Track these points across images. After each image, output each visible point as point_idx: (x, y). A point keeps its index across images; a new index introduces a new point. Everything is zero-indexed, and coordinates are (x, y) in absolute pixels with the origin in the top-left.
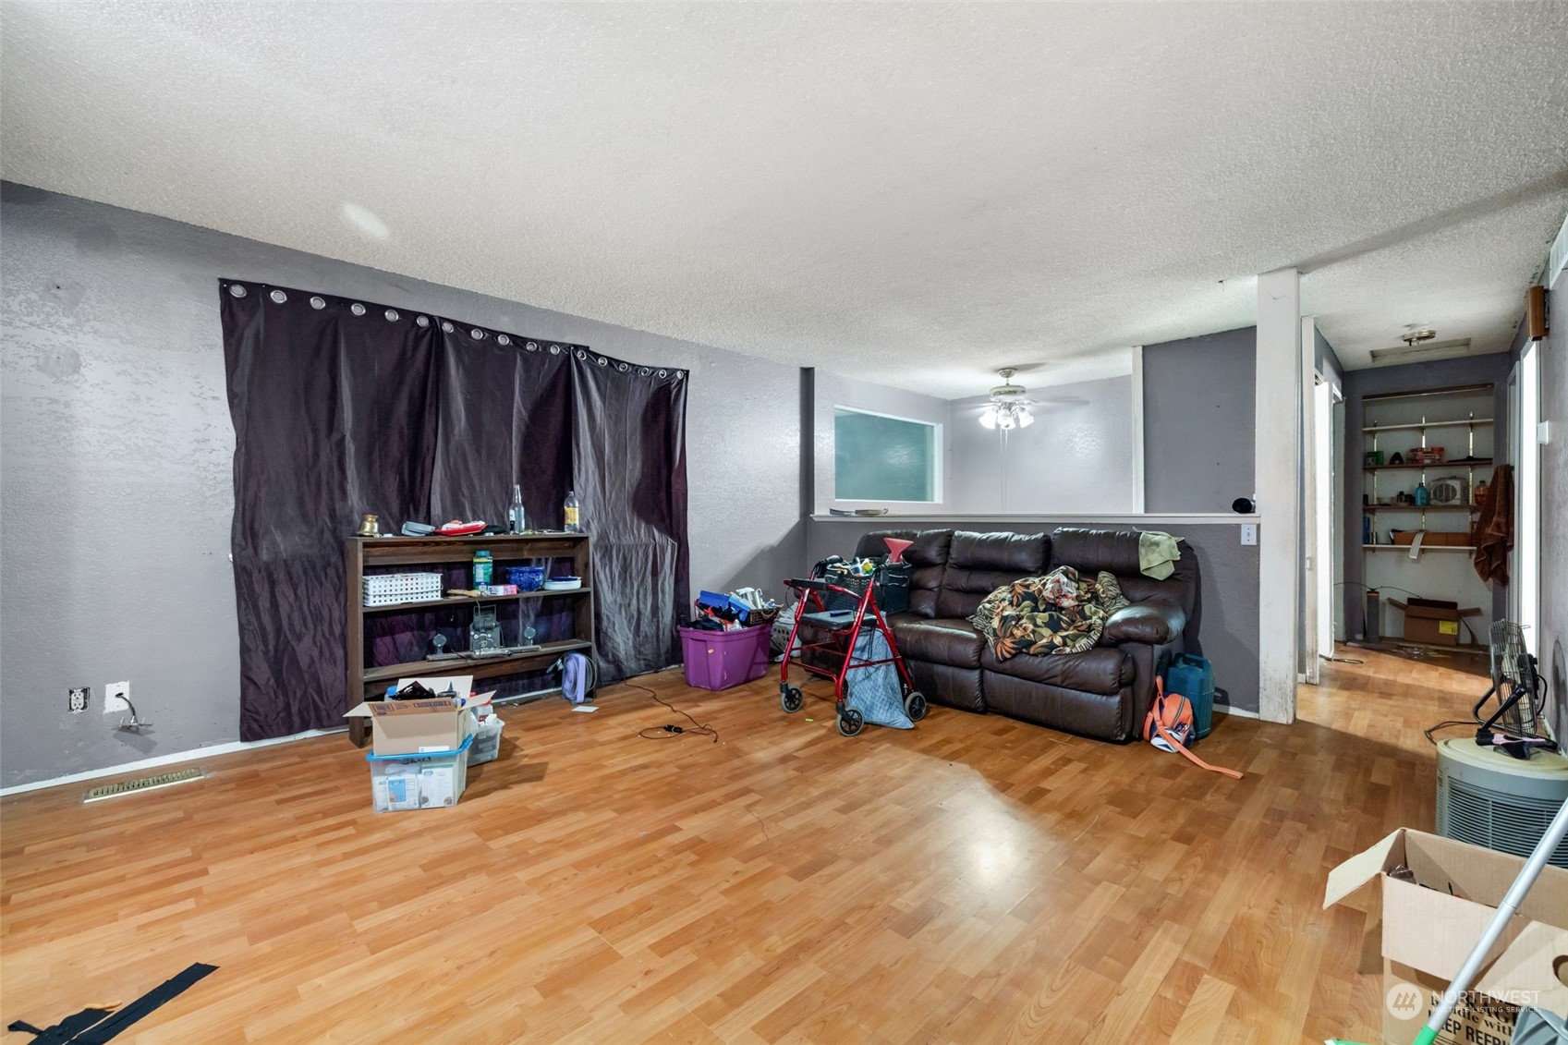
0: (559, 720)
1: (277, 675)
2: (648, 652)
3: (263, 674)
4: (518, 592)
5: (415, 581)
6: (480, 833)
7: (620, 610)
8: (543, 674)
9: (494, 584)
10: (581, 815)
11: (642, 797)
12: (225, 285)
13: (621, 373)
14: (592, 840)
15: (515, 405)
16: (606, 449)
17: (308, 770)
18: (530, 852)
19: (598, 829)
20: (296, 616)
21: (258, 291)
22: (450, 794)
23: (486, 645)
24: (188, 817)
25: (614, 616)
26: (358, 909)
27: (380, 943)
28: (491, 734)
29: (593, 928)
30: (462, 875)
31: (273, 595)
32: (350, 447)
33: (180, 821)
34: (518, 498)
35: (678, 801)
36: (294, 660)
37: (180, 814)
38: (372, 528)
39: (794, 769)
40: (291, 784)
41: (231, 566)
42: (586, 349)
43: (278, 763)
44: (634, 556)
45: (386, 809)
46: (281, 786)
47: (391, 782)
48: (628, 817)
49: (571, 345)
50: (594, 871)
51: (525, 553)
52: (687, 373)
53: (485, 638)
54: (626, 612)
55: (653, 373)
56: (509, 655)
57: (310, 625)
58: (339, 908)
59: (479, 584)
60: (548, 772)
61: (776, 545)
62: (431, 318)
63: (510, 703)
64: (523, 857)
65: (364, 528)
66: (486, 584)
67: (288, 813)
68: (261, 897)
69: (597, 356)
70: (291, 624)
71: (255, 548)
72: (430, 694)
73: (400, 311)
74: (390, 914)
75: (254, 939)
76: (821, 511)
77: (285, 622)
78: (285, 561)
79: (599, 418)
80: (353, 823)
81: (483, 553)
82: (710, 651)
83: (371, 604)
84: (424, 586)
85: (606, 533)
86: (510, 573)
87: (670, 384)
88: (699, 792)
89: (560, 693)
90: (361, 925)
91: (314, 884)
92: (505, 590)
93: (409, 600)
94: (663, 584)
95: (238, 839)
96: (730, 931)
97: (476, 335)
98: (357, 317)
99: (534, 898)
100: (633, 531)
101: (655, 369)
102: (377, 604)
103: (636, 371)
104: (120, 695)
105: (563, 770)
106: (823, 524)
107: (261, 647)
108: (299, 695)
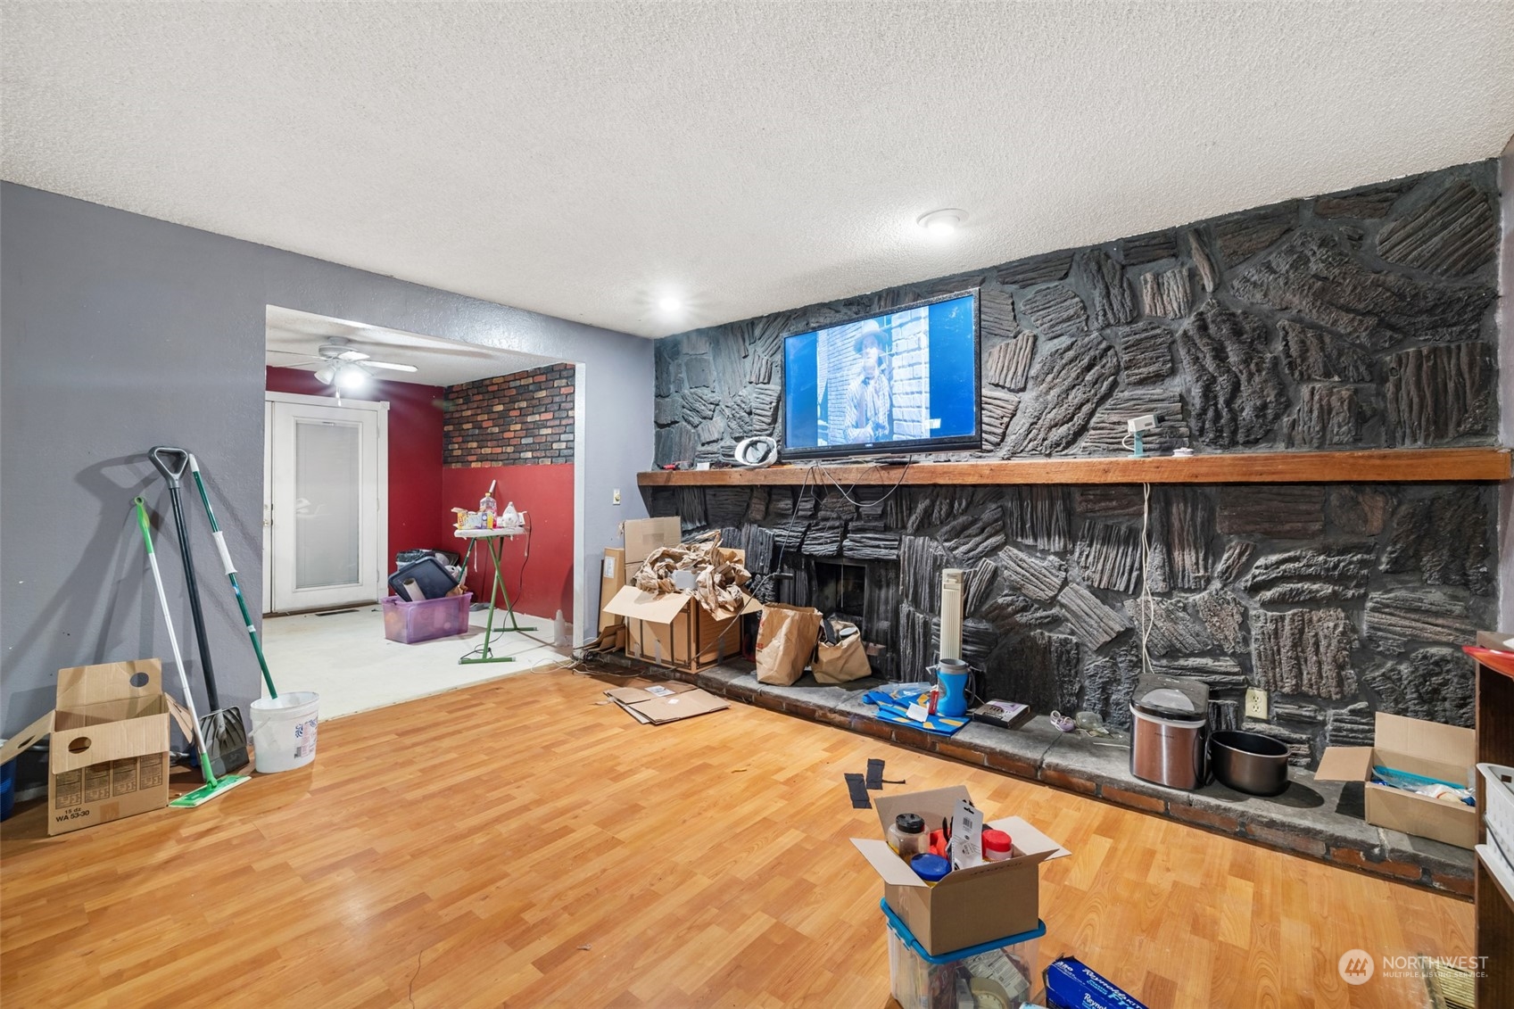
29: (619, 840)
96: (512, 844)
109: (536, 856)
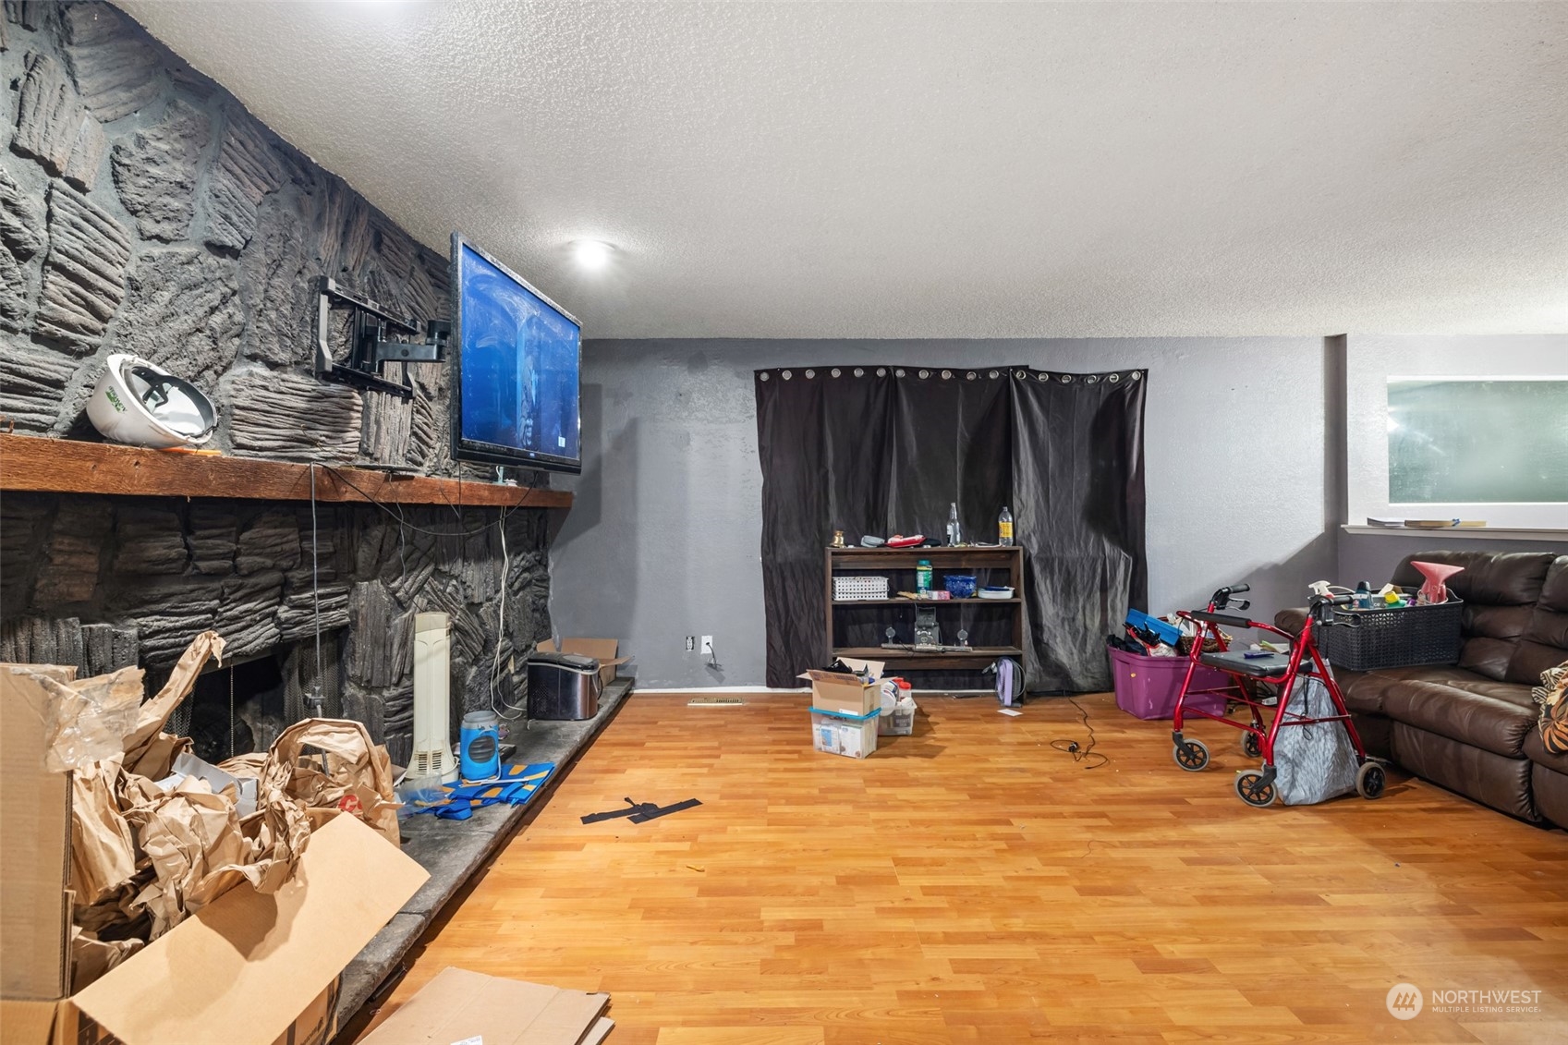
0: (980, 717)
1: (786, 644)
2: (1096, 671)
3: (778, 643)
4: (951, 598)
5: (871, 583)
6: (865, 781)
7: (1063, 623)
8: (977, 675)
9: (930, 590)
10: (943, 790)
11: (1001, 792)
12: (758, 373)
13: (1066, 384)
14: (936, 810)
15: (959, 430)
16: (1051, 459)
17: (793, 714)
18: (889, 803)
19: (946, 804)
20: (797, 603)
21: (775, 373)
22: (859, 749)
23: (926, 642)
24: (725, 726)
25: (1055, 629)
26: (774, 800)
27: (775, 821)
28: (906, 713)
29: (894, 861)
30: (839, 802)
31: (784, 587)
32: (832, 479)
33: (720, 726)
34: (955, 514)
35: (1028, 804)
36: (796, 634)
37: (722, 722)
38: (840, 541)
39: (1171, 812)
40: (782, 719)
41: (761, 565)
42: (1026, 368)
43: (781, 705)
44: (1079, 570)
45: (820, 749)
46: (775, 720)
47: (823, 730)
48: (977, 802)
49: (1009, 367)
50: (922, 829)
51: (964, 563)
52: (1145, 373)
53: (925, 635)
54: (1070, 625)
55: (1102, 379)
56: (943, 652)
57: (806, 611)
58: (766, 796)
59: (921, 588)
60: (942, 754)
61: (1281, 564)
62: (887, 368)
63: (950, 695)
64: (882, 804)
65: (834, 540)
66: (926, 589)
67: (769, 737)
68: (735, 778)
69: (1037, 373)
70: (794, 608)
71: (774, 553)
72: (849, 671)
73: (864, 368)
74: (787, 809)
75: (722, 798)
76: (1356, 520)
77: (791, 607)
78: (791, 563)
79: (1041, 432)
80: (799, 752)
81: (924, 562)
82: (1133, 675)
83: (837, 599)
84: (879, 587)
85: (1048, 545)
86: (946, 580)
87: (1124, 387)
88: (1054, 802)
89: (996, 695)
90: (771, 809)
91: (761, 780)
92: (939, 595)
93: (864, 598)
94: (1113, 601)
95: (741, 744)
96: (987, 902)
97: (923, 375)
98: (836, 379)
99: (871, 830)
100: (1080, 545)
101: (1103, 376)
102: (841, 599)
103: (1082, 380)
104: (708, 644)
105: (954, 756)
106: (1358, 539)
107: (777, 624)
108: (799, 658)
109: (971, 881)
